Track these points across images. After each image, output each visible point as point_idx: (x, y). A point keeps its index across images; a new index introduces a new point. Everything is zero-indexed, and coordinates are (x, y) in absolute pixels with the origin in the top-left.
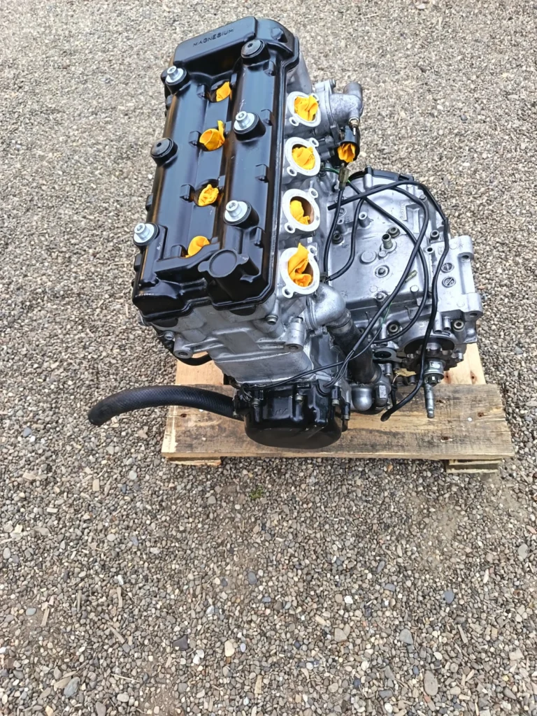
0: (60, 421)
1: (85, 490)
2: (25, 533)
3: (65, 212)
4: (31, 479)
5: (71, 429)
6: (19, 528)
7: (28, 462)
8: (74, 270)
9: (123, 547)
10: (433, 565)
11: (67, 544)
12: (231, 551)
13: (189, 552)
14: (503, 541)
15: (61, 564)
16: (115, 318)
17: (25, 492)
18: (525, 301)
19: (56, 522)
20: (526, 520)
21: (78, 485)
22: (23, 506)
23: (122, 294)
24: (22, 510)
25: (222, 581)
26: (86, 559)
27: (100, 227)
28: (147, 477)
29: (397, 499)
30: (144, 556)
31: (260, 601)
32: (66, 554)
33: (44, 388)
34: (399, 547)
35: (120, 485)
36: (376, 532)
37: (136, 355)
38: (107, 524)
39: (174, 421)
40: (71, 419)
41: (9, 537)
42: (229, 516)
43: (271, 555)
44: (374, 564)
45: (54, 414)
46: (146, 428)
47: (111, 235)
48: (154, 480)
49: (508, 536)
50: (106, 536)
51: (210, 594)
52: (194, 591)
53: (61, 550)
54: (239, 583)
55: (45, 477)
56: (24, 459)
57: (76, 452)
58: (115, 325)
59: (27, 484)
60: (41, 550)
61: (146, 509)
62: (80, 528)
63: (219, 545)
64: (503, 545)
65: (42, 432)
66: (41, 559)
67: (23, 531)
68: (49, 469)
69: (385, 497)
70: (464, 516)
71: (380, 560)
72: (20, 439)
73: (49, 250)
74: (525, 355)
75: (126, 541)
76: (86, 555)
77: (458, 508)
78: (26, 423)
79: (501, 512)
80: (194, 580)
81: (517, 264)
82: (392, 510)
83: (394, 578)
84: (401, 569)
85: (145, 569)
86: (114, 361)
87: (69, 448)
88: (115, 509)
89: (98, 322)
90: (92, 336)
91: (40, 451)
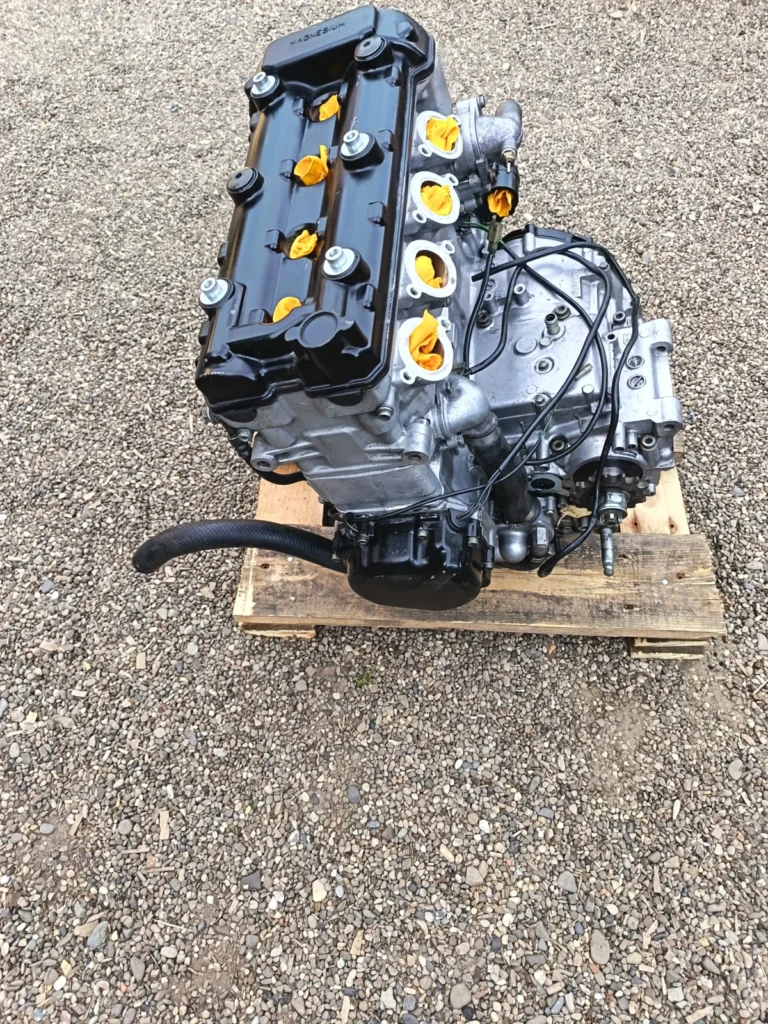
0: (94, 572)
1: (126, 667)
2: (41, 724)
3: (110, 287)
4: (51, 650)
5: (108, 584)
6: (32, 716)
7: (48, 626)
8: (120, 367)
9: (176, 746)
10: (609, 784)
11: (98, 741)
12: (326, 756)
13: (267, 755)
14: (709, 754)
15: (90, 767)
16: (174, 433)
17: (42, 668)
18: (750, 423)
19: (83, 710)
20: (742, 726)
21: (117, 660)
22: (39, 687)
23: (185, 402)
24: (38, 692)
25: (313, 797)
26: (124, 762)
27: (158, 308)
28: (213, 652)
29: (560, 692)
30: (205, 760)
31: (364, 827)
32: (96, 754)
33: (73, 526)
34: (562, 757)
35: (174, 662)
36: (529, 737)
37: (202, 484)
38: (154, 715)
39: (251, 574)
40: (108, 570)
41: (19, 728)
42: (324, 708)
43: (381, 763)
44: (525, 780)
45: (87, 561)
46: (213, 585)
47: (173, 320)
48: (221, 657)
49: (716, 748)
50: (152, 730)
51: (295, 814)
52: (273, 809)
53: (89, 749)
54: (335, 800)
55: (70, 647)
56: (43, 622)
57: (115, 615)
58: (174, 443)
59: (45, 657)
60: (62, 748)
61: (209, 695)
62: (117, 719)
63: (309, 748)
64: (708, 759)
65: (69, 586)
66: (61, 760)
67: (37, 720)
68: (77, 637)
69: (543, 689)
70: (653, 718)
71: (534, 775)
72: (37, 595)
73: (86, 338)
74: (747, 498)
75: (180, 739)
76: (123, 756)
77: (646, 707)
78: (46, 573)
79: (706, 714)
80: (273, 794)
81: (740, 372)
82: (553, 707)
83: (553, 800)
84: (562, 789)
85: (206, 777)
86: (171, 493)
87: (105, 609)
88: (167, 695)
89: (151, 439)
90: (142, 457)
91: (65, 613)
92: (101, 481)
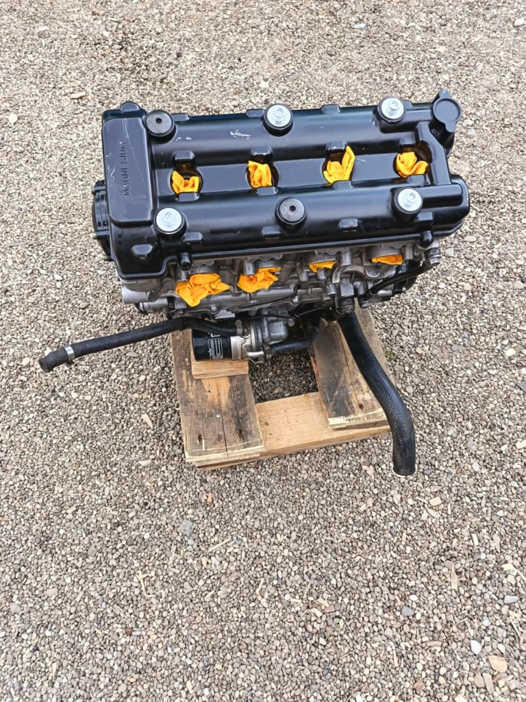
2: (508, 558)
4: (456, 576)
6: (506, 567)
9: (479, 453)
11: (498, 509)
13: (458, 399)
17: (471, 579)
19: (484, 531)
21: (442, 520)
22: (484, 574)
24: (488, 573)
25: (467, 368)
26: (501, 486)
31: (469, 339)
32: (506, 506)
38: (466, 476)
39: (370, 413)
41: (518, 575)
51: (480, 374)
52: (484, 386)
53: (505, 514)
54: (463, 356)
56: (439, 596)
57: (410, 538)
58: (244, 554)
59: (463, 579)
62: (479, 501)
65: (402, 589)
66: (520, 532)
67: (506, 562)
72: (418, 617)
75: (473, 452)
76: (498, 487)
78: (397, 618)
86: (294, 536)
87: (409, 549)
88: (450, 473)
89: (242, 579)
90: (262, 581)
91: (424, 579)
92: (298, 608)
